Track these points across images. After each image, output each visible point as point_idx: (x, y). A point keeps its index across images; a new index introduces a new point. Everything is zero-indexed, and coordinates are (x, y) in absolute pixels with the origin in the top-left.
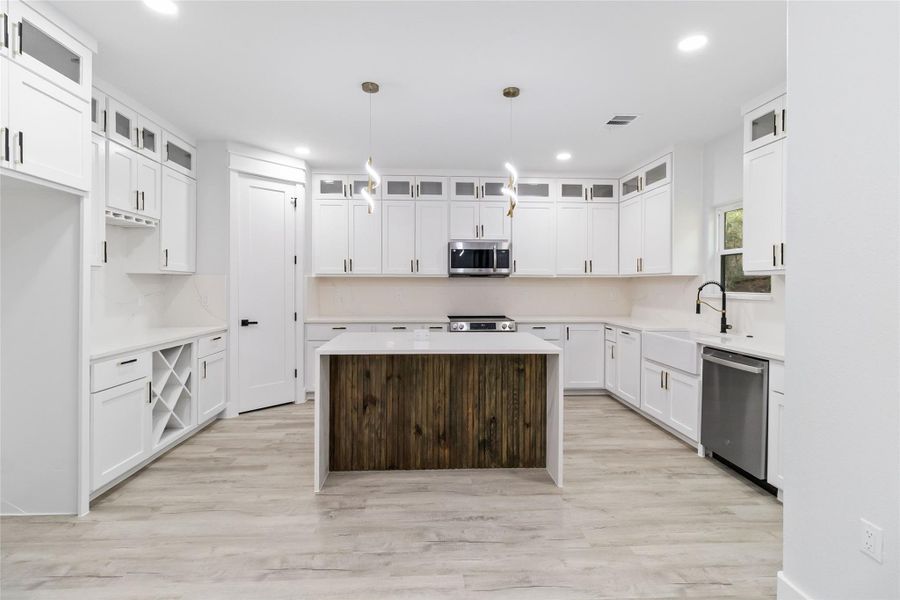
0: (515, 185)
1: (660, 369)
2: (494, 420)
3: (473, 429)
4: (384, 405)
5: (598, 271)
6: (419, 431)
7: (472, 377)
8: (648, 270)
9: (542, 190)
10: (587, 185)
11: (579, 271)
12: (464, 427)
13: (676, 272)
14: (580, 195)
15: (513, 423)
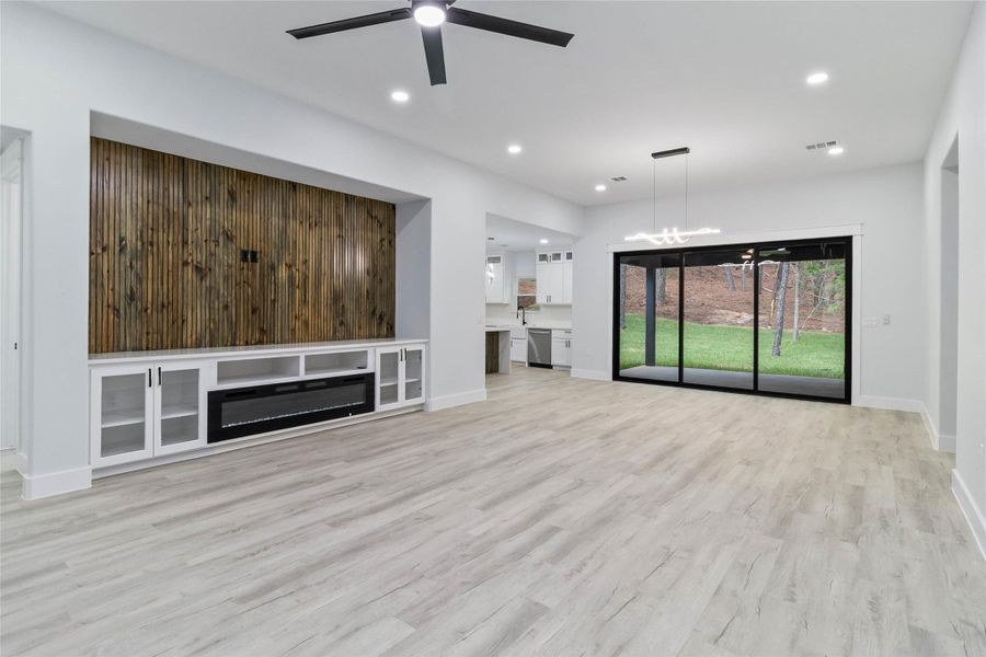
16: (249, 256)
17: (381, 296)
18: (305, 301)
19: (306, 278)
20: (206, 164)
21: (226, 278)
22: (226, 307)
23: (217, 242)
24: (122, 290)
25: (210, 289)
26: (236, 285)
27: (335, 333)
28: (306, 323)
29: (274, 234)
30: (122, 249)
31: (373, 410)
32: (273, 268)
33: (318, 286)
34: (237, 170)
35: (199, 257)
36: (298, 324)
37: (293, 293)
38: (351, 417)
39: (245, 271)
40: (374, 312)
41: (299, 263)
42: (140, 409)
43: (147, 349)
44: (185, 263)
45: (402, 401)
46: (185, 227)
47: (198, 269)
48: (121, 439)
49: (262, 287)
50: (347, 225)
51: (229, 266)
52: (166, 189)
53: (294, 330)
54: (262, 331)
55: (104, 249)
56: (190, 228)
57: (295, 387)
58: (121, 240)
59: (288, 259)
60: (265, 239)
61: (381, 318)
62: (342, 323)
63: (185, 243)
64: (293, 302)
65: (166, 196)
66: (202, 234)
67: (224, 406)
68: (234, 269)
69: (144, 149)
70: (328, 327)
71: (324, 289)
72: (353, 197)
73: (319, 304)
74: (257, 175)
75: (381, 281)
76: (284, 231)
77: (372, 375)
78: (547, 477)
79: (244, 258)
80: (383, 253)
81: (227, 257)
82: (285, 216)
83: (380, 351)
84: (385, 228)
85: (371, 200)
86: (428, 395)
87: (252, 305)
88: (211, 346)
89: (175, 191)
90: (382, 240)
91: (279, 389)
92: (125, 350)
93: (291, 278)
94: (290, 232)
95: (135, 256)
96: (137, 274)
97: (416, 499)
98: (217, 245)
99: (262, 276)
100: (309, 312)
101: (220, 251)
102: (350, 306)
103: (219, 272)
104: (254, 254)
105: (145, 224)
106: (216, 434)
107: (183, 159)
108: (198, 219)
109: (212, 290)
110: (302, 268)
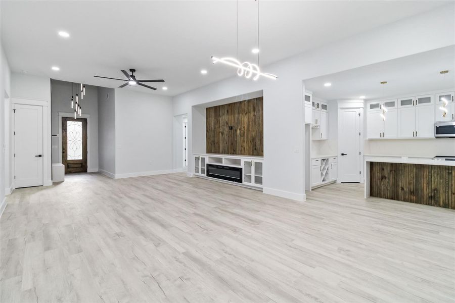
2: (436, 189)
3: (426, 192)
6: (402, 189)
15: (446, 192)
16: (231, 128)
18: (244, 141)
19: (244, 133)
22: (227, 143)
23: (225, 125)
24: (212, 140)
26: (228, 136)
27: (253, 152)
28: (244, 148)
29: (236, 120)
30: (212, 130)
31: (242, 183)
32: (236, 131)
33: (247, 136)
35: (221, 130)
36: (242, 149)
37: (241, 138)
38: (235, 182)
39: (230, 133)
41: (242, 128)
44: (220, 132)
45: (253, 183)
47: (222, 133)
49: (234, 137)
53: (241, 151)
54: (234, 150)
55: (210, 131)
56: (221, 123)
57: (221, 167)
58: (212, 128)
59: (239, 127)
60: (234, 122)
62: (255, 149)
63: (220, 127)
64: (241, 141)
66: (223, 124)
67: (209, 168)
68: (228, 132)
69: (214, 107)
70: (251, 150)
71: (250, 136)
76: (238, 119)
77: (242, 169)
81: (227, 129)
82: (239, 113)
87: (232, 143)
93: (240, 133)
94: (240, 118)
96: (214, 136)
99: (234, 133)
100: (245, 145)
101: (226, 127)
103: (225, 134)
105: (215, 124)
106: (208, 175)
108: (222, 120)
109: (224, 138)
110: (243, 129)
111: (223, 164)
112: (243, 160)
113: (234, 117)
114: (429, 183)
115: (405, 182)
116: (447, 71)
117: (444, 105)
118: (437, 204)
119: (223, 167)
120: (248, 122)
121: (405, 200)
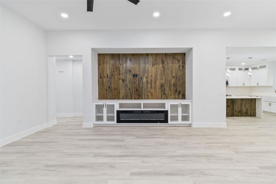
0: (229, 69)
1: (269, 103)
2: (247, 109)
3: (244, 110)
4: (230, 107)
5: (246, 85)
6: (236, 111)
7: (244, 102)
8: (260, 85)
9: (234, 69)
10: (243, 68)
11: (242, 85)
12: (243, 110)
13: (269, 85)
14: (242, 70)
15: (250, 110)
16: (135, 76)
17: (179, 85)
18: (151, 87)
19: (152, 80)
20: (124, 54)
21: (129, 82)
22: (129, 89)
23: (127, 73)
24: (108, 86)
25: (125, 85)
26: (132, 83)
27: (162, 97)
28: (152, 94)
29: (142, 69)
30: (107, 77)
31: (168, 123)
32: (142, 78)
33: (155, 83)
34: (132, 54)
35: (122, 77)
36: (149, 94)
37: (148, 85)
38: (159, 123)
39: (134, 80)
40: (176, 91)
41: (149, 76)
42: (102, 112)
43: (113, 99)
44: (120, 79)
45: (180, 121)
46: (120, 70)
47: (123, 80)
48: (99, 118)
49: (139, 84)
50: (166, 63)
51: (130, 79)
52: (116, 62)
53: (148, 96)
54: (139, 96)
55: (104, 77)
56: (121, 70)
57: (140, 112)
58: (107, 75)
59: (146, 75)
60: (139, 70)
61: (179, 92)
62: (164, 94)
63: (120, 74)
64: (148, 88)
65: (116, 64)
66: (124, 71)
67: (121, 114)
68: (131, 80)
69: (111, 54)
70: (159, 95)
71: (158, 83)
72: (168, 54)
73: (156, 88)
74: (137, 54)
75: (179, 80)
77: (167, 111)
78: (182, 175)
79: (134, 76)
80: (180, 70)
81: (129, 77)
82: (145, 63)
83: (170, 103)
84: (181, 62)
85: (174, 53)
86: (192, 121)
87: (136, 89)
88: (126, 99)
89: (117, 62)
90: (180, 66)
91: (135, 112)
92: (108, 99)
93: (147, 81)
94: (146, 68)
95: (110, 78)
96: (110, 82)
97: (124, 158)
98: (127, 74)
99: (139, 80)
100: (153, 91)
101: (128, 75)
102: (167, 88)
103: (128, 80)
104: (137, 75)
105: (112, 71)
106: (119, 121)
107: (119, 54)
108: (123, 68)
109: (126, 85)
110: (150, 78)
111: (142, 109)
112: (168, 104)
113: (139, 66)
114: (245, 107)
115: (237, 107)
116: (251, 58)
117: (250, 72)
118: (248, 116)
119: (142, 112)
120: (157, 72)
121: (237, 116)
